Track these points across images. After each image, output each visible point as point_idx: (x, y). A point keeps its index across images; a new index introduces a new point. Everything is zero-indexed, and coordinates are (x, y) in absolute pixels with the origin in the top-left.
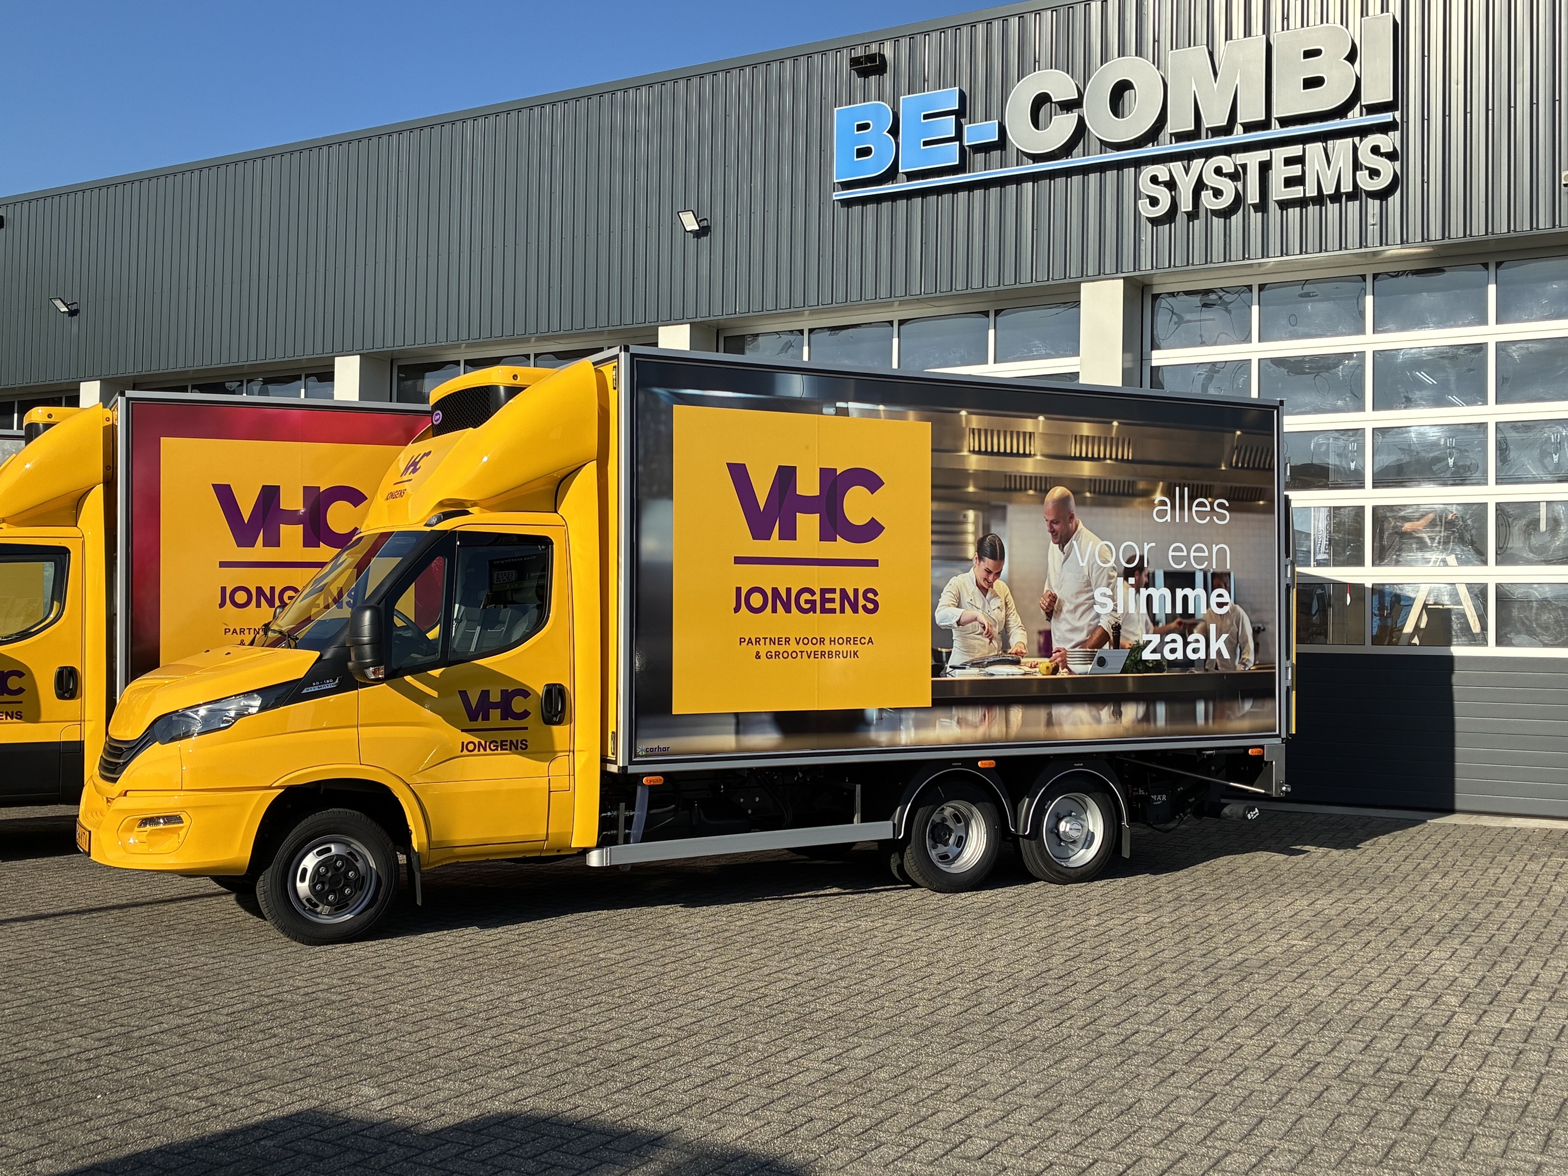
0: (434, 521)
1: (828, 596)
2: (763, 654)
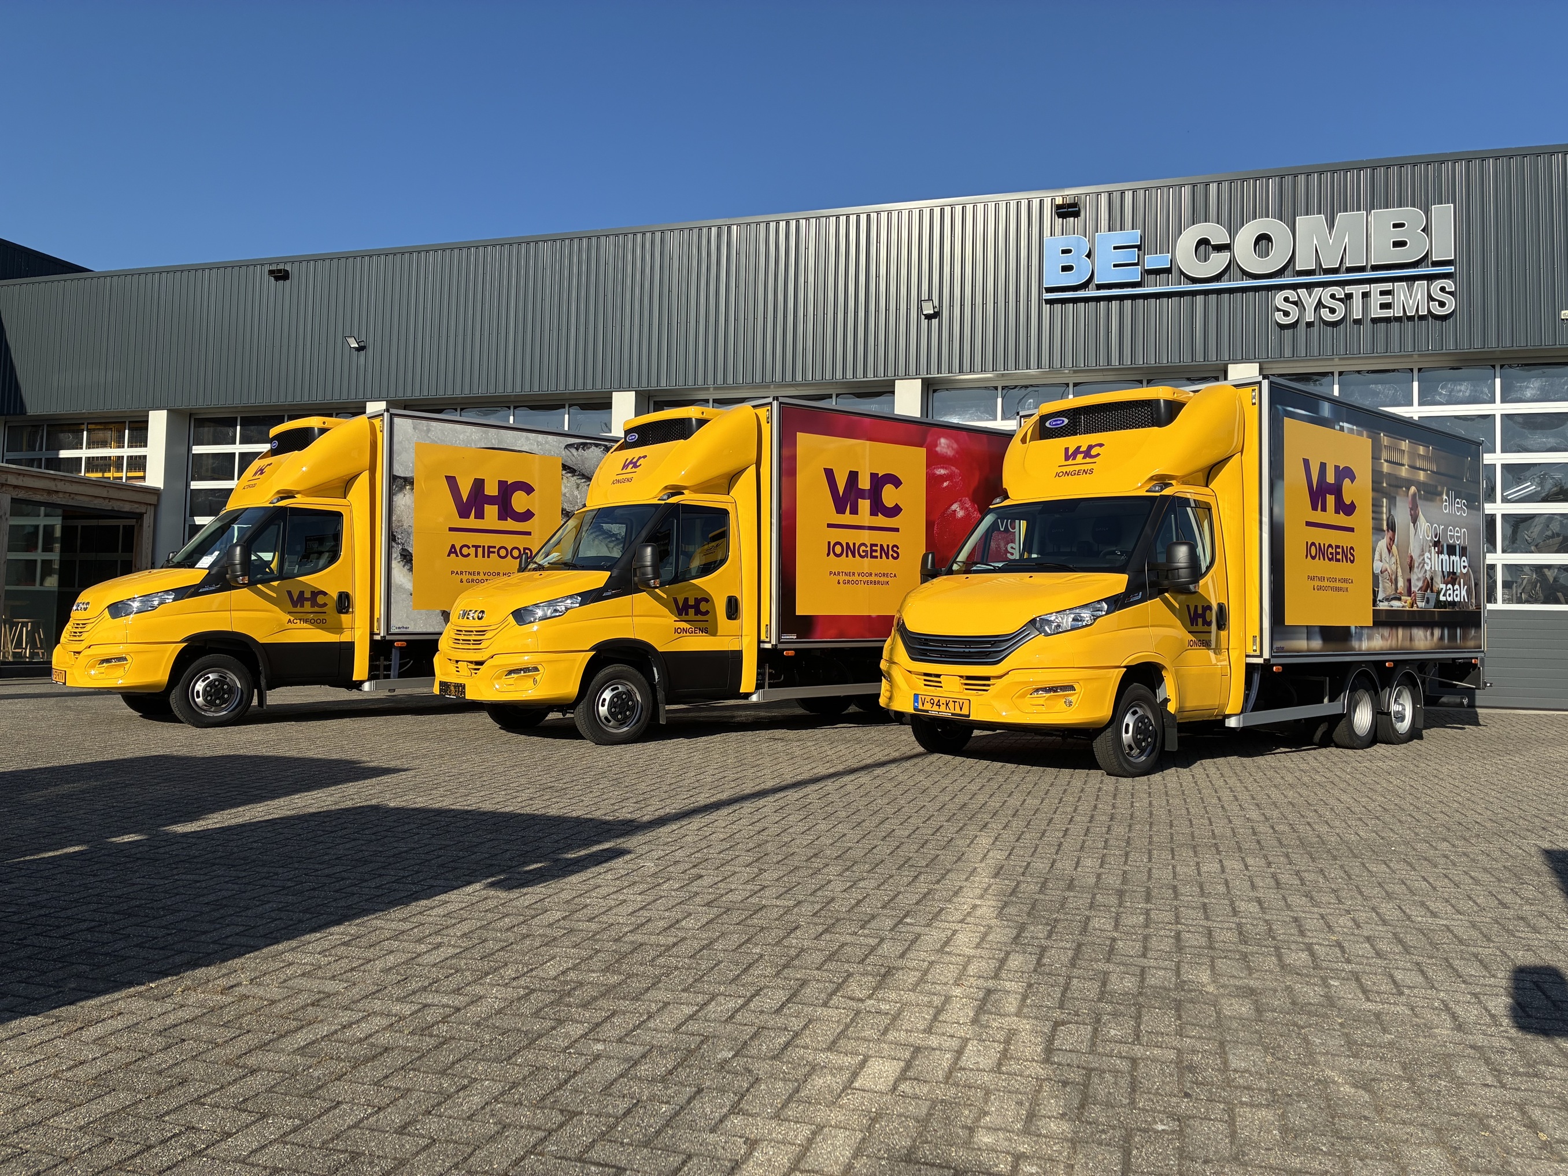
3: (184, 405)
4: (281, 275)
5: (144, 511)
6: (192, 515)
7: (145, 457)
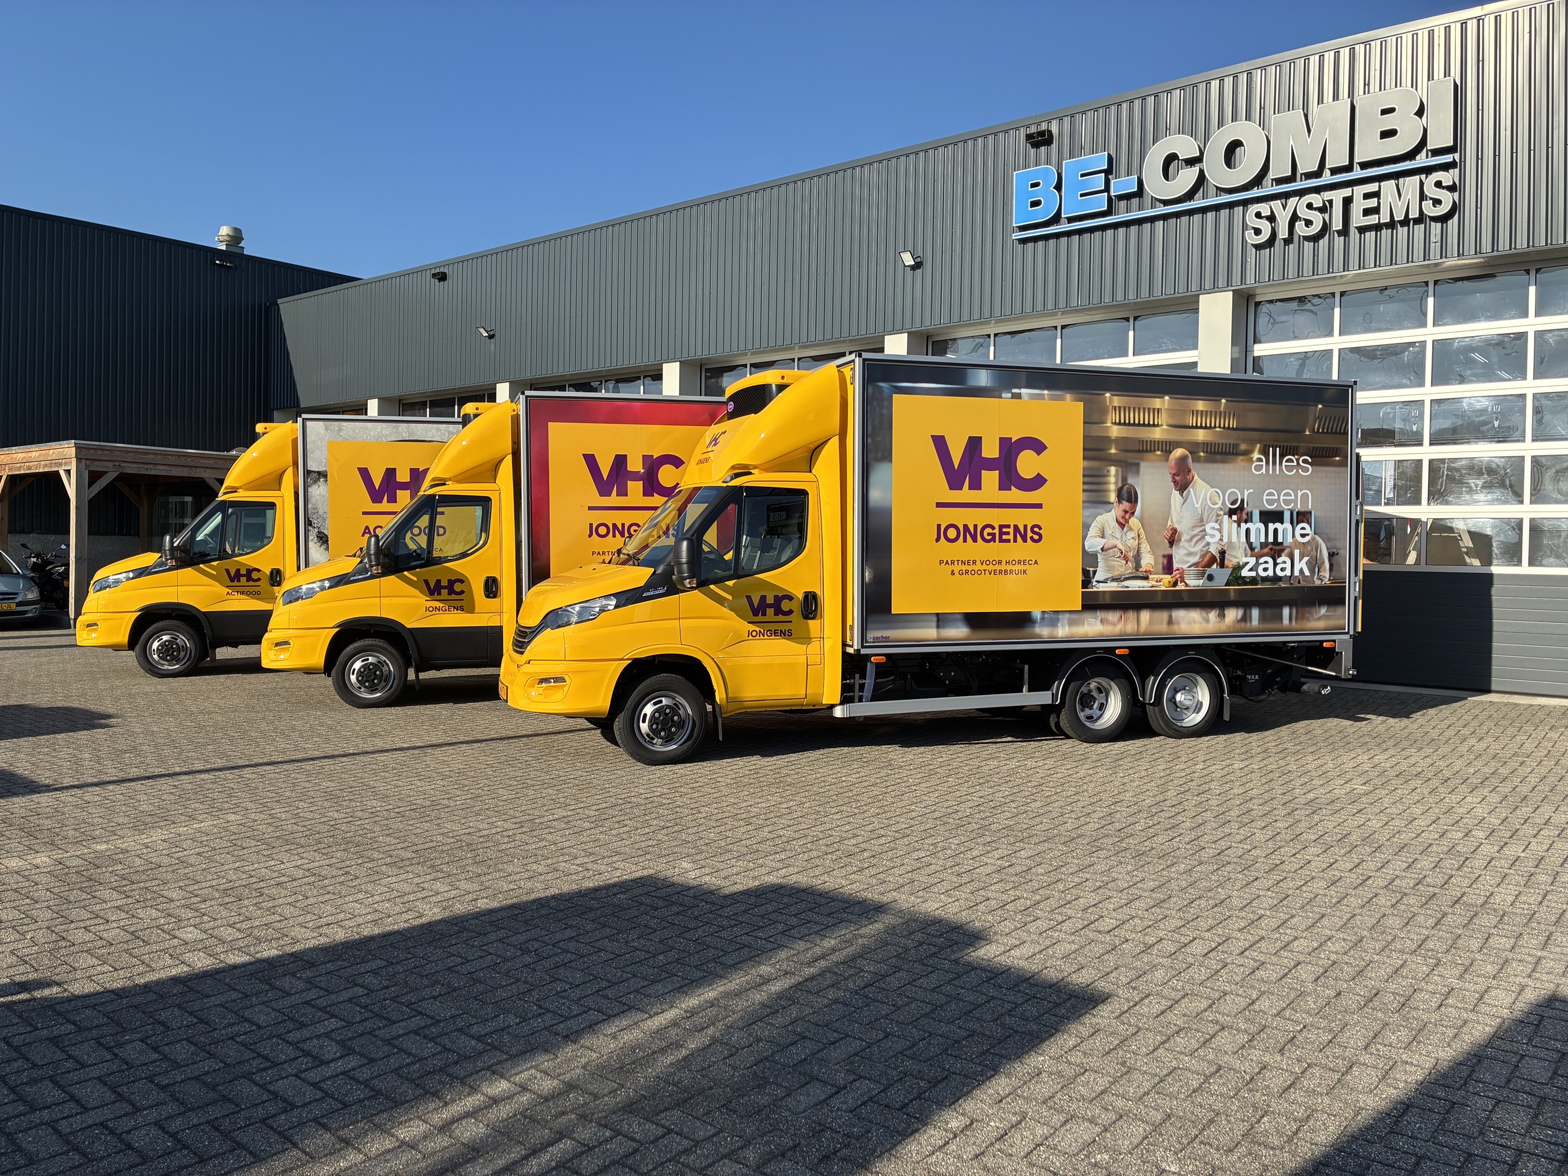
0: (729, 479)
1: (1004, 530)
2: (956, 572)
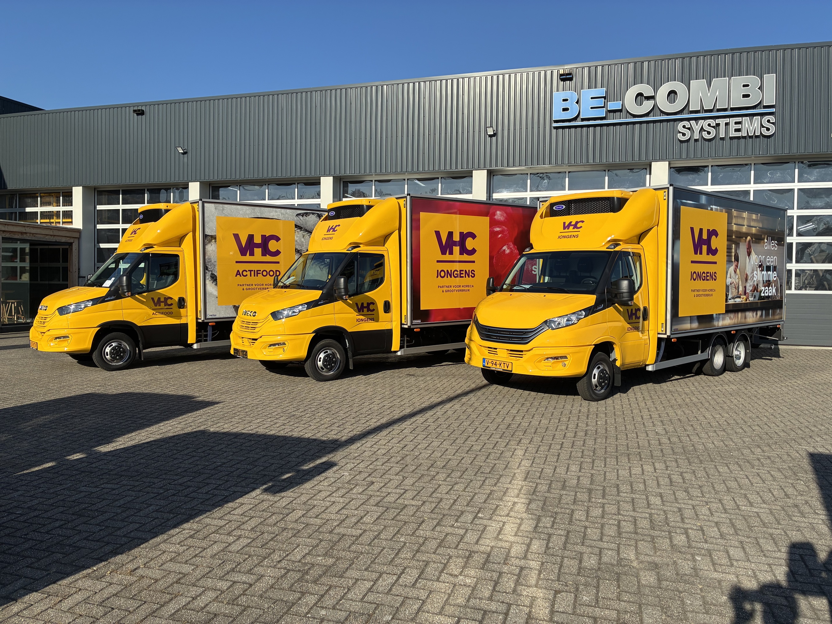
3: (92, 184)
4: (140, 113)
5: (72, 241)
6: (98, 243)
7: (72, 211)
